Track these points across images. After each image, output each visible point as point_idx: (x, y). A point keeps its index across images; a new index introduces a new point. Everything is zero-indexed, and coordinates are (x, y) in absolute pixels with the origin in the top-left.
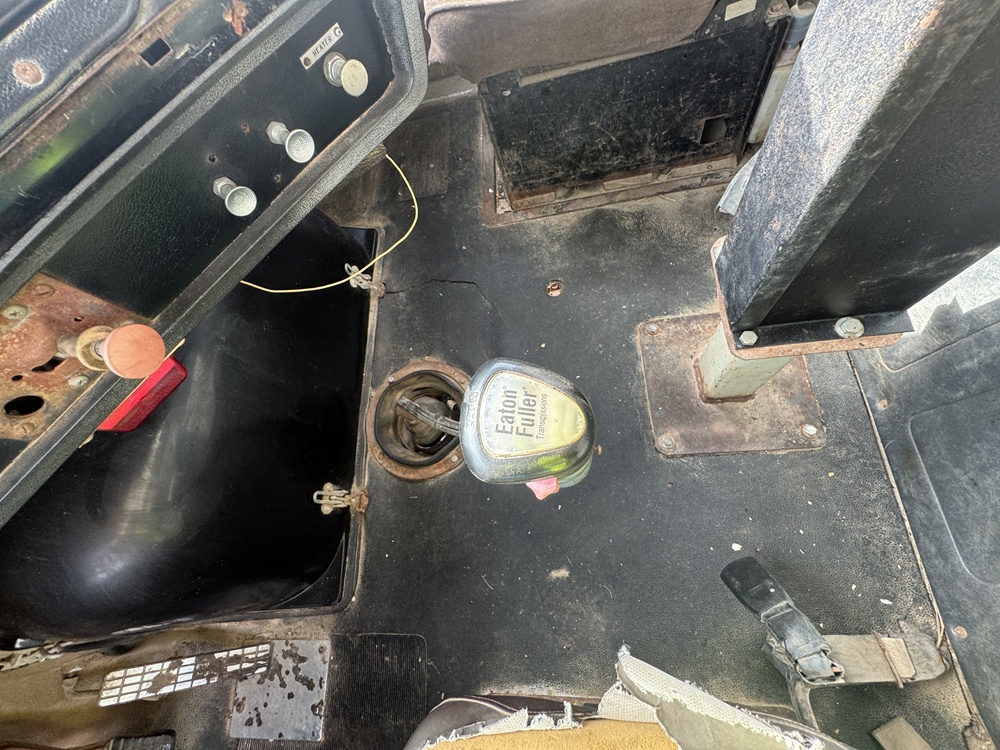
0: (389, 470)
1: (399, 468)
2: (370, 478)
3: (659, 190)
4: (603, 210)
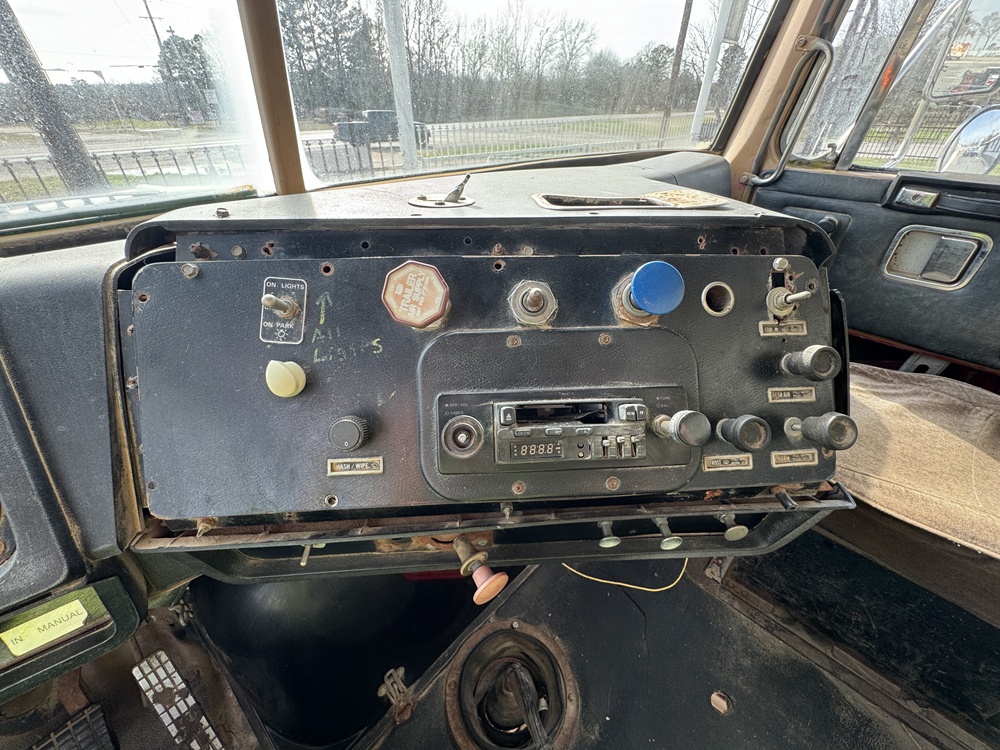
0: (448, 708)
1: (457, 717)
2: (428, 696)
3: (902, 717)
4: (820, 673)
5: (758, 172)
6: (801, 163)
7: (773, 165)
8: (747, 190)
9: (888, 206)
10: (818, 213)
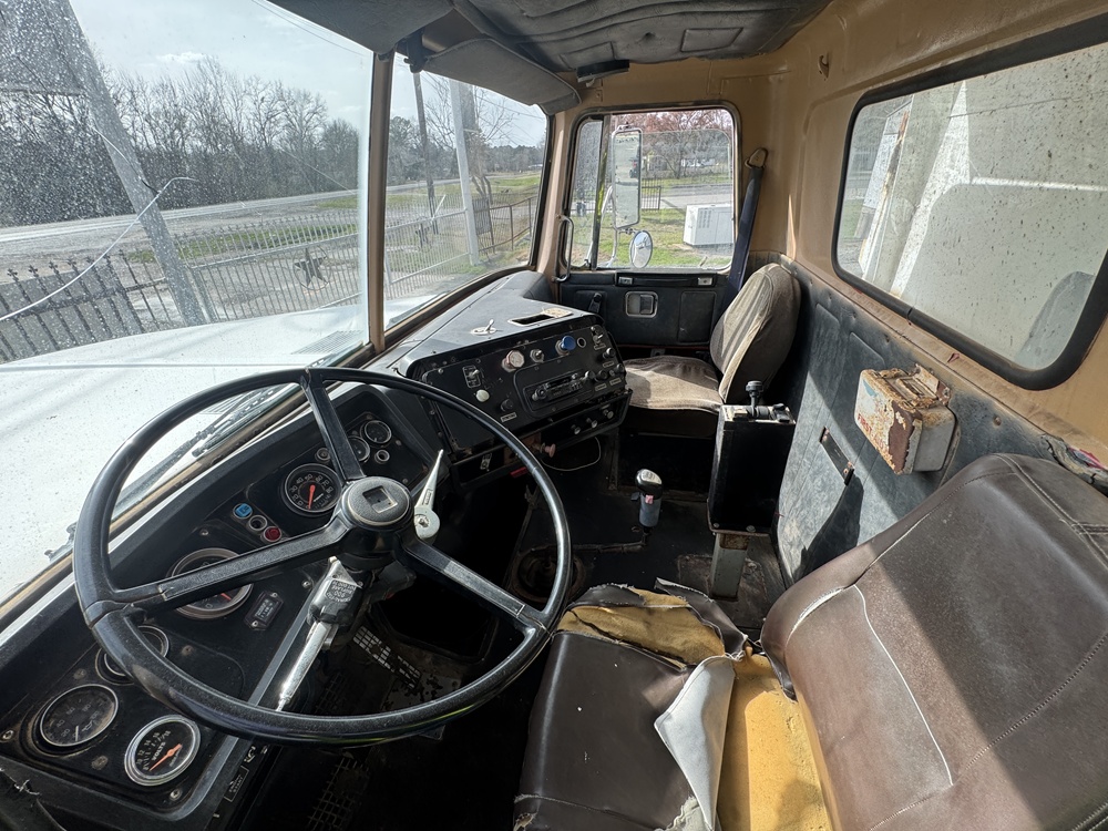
5: (558, 276)
6: (576, 268)
7: (564, 271)
8: (556, 286)
9: (617, 285)
10: (592, 292)
